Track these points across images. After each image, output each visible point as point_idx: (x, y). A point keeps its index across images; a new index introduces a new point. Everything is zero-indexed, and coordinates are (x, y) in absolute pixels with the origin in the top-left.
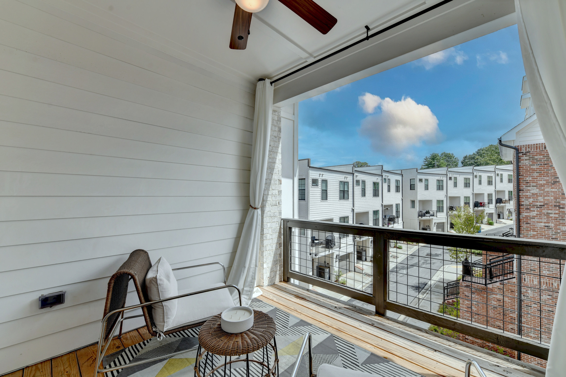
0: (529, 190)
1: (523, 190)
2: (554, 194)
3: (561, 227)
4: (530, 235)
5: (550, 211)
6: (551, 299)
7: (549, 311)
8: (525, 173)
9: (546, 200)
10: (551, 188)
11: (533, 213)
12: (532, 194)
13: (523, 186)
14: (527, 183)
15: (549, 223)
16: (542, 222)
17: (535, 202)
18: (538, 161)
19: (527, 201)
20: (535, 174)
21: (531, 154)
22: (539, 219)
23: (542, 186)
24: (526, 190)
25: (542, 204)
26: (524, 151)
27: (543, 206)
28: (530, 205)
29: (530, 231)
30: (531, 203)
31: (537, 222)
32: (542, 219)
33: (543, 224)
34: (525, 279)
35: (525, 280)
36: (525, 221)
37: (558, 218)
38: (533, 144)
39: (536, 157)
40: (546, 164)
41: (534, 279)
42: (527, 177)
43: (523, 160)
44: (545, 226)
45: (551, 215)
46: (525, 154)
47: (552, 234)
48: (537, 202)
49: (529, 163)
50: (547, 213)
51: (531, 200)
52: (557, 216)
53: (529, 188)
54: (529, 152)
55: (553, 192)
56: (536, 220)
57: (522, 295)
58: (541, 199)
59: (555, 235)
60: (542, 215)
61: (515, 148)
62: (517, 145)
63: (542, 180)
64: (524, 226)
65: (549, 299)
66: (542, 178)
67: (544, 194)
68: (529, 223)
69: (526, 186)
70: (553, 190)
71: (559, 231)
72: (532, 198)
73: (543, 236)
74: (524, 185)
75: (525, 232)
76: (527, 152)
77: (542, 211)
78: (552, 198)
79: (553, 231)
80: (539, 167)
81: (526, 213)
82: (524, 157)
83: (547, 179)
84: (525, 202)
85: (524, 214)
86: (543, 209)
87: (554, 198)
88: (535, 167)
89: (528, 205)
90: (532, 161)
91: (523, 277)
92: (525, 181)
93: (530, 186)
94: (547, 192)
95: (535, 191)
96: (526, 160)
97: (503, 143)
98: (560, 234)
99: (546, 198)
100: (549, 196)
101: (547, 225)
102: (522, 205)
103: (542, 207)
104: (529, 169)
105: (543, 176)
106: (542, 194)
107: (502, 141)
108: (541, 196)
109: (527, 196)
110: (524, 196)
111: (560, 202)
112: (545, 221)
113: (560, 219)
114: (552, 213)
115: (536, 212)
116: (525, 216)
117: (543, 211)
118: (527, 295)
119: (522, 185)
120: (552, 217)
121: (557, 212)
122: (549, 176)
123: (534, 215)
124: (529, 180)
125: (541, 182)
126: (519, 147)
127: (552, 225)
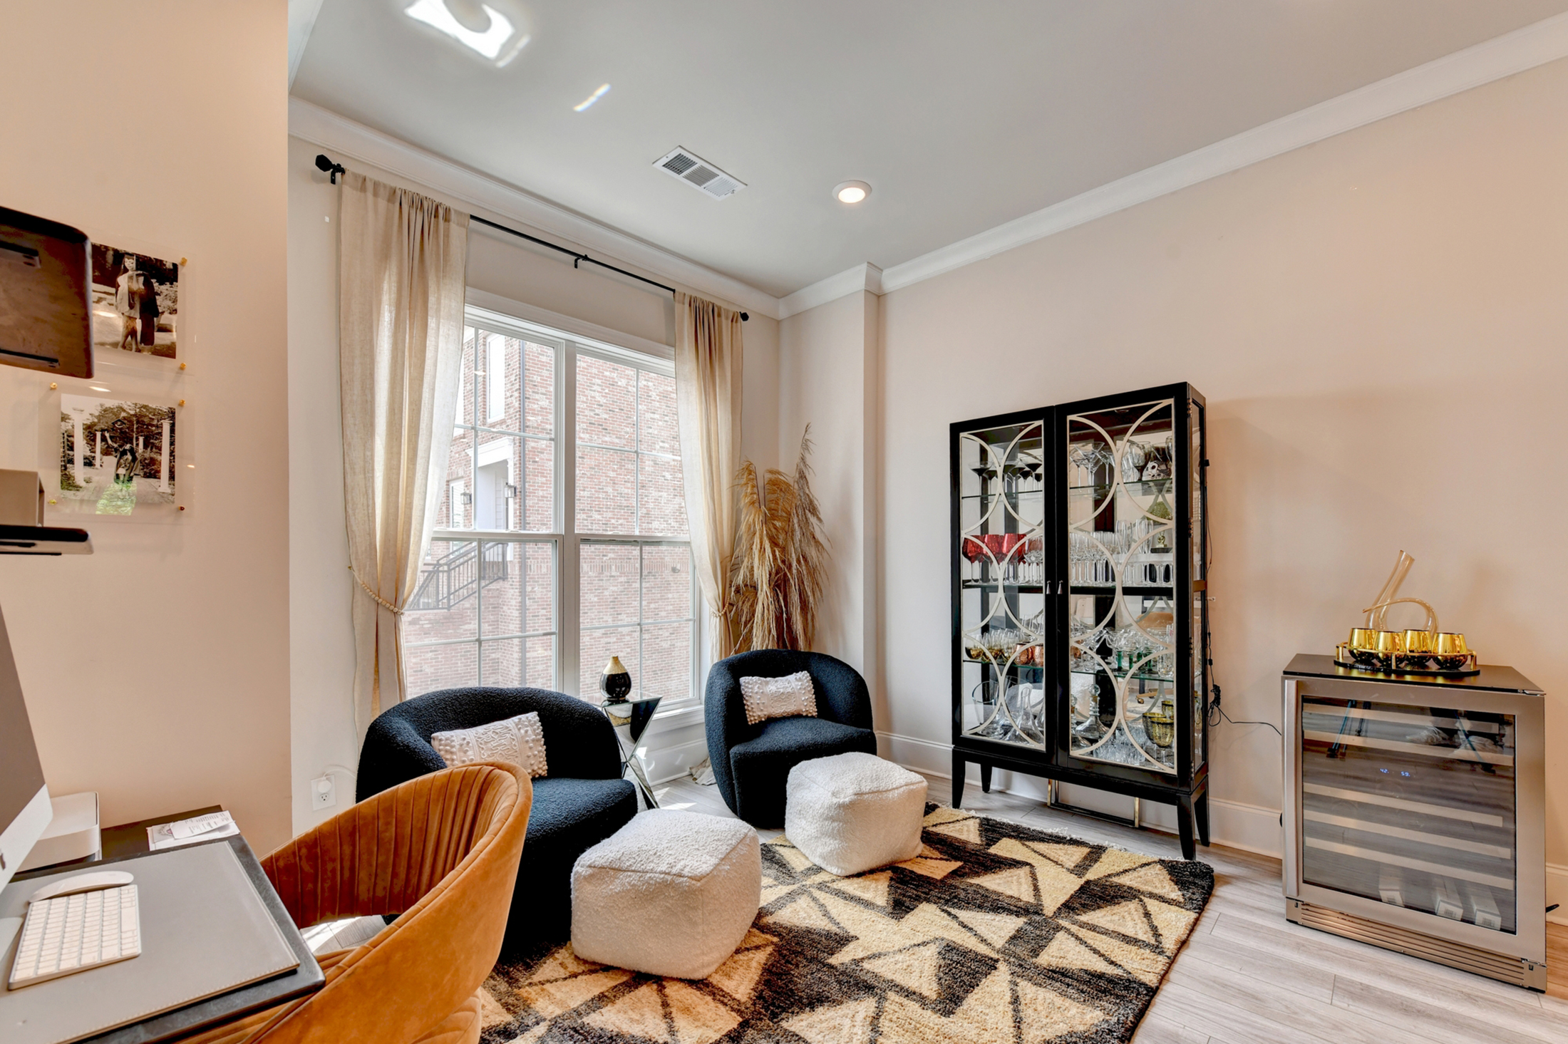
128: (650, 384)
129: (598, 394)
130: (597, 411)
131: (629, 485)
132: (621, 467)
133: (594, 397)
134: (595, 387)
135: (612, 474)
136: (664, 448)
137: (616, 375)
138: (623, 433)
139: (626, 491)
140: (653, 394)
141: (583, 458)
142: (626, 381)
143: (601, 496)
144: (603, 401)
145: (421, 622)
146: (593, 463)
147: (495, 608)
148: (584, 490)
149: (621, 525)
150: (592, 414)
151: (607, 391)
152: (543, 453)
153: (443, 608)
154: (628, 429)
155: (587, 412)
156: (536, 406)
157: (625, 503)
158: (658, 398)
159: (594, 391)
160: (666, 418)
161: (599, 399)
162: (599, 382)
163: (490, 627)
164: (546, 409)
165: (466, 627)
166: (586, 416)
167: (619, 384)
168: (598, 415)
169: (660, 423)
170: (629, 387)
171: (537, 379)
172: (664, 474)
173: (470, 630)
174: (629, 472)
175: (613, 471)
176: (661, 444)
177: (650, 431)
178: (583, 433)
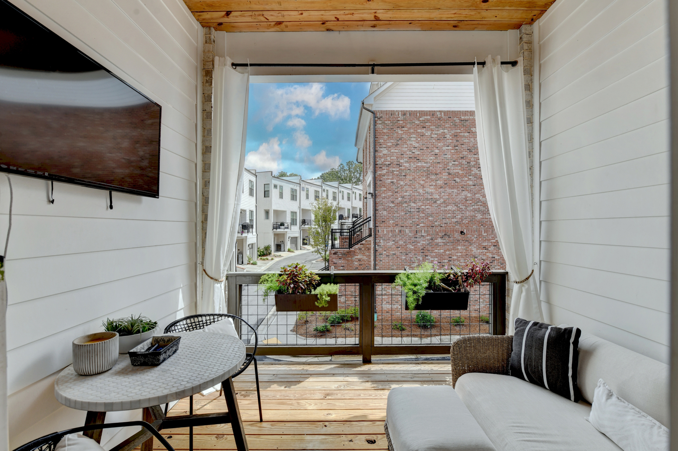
0: (381, 151)
1: (378, 151)
2: (397, 154)
3: (400, 182)
4: (382, 190)
5: (394, 169)
6: (394, 244)
7: (393, 254)
8: (379, 136)
9: (391, 160)
10: (395, 149)
11: (384, 171)
12: (384, 154)
13: (378, 148)
14: (380, 144)
15: (393, 179)
16: (389, 179)
17: (385, 161)
18: (387, 126)
19: (380, 161)
20: (386, 137)
21: (383, 119)
22: (387, 176)
23: (390, 147)
24: (379, 151)
25: (389, 163)
26: (379, 116)
27: (390, 164)
28: (382, 164)
29: (382, 187)
30: (383, 163)
31: (386, 179)
32: (389, 176)
33: (390, 180)
34: (378, 230)
35: (378, 232)
36: (379, 179)
37: (398, 174)
38: (384, 110)
39: (386, 122)
40: (392, 129)
41: (384, 229)
42: (380, 139)
43: (378, 124)
44: (391, 182)
45: (395, 173)
46: (379, 119)
47: (395, 189)
48: (386, 161)
49: (382, 127)
50: (392, 171)
51: (383, 160)
52: (398, 173)
53: (381, 149)
54: (382, 117)
55: (396, 153)
56: (386, 177)
57: (377, 245)
58: (388, 158)
59: (396, 189)
60: (389, 172)
61: (372, 112)
62: (374, 110)
63: (389, 143)
64: (378, 183)
65: (393, 244)
66: (390, 141)
67: (390, 154)
68: (381, 181)
69: (380, 148)
70: (396, 151)
71: (399, 185)
72: (384, 158)
73: (390, 190)
74: (378, 146)
75: (379, 189)
76: (381, 117)
77: (389, 169)
78: (395, 158)
79: (395, 185)
80: (388, 131)
81: (379, 171)
82: (379, 122)
83: (393, 141)
84: (379, 162)
85: (379, 173)
86: (390, 168)
87: (396, 158)
88: (385, 131)
89: (381, 164)
90: (383, 126)
91: (378, 229)
92: (379, 143)
93: (382, 148)
94: (393, 153)
95: (385, 151)
96: (380, 124)
97: (365, 106)
98: (400, 188)
99: (392, 158)
100: (393, 156)
101: (392, 181)
102: (377, 164)
103: (389, 166)
104: (382, 132)
105: (391, 139)
106: (389, 154)
107: (364, 103)
108: (389, 156)
109: (380, 156)
110: (379, 156)
111: (399, 161)
112: (391, 177)
113: (400, 176)
114: (395, 171)
115: (386, 171)
116: (379, 174)
117: (391, 169)
118: (380, 245)
119: (377, 146)
120: (395, 174)
121: (398, 169)
122: (393, 139)
123: (385, 173)
124: (382, 142)
125: (389, 144)
126: (376, 112)
127: (395, 181)
128: (446, 131)
129: (414, 142)
130: (413, 151)
131: (433, 187)
132: (428, 178)
133: (412, 144)
134: (412, 139)
135: (422, 182)
136: (455, 164)
137: (424, 130)
138: (428, 160)
139: (431, 190)
140: (448, 136)
141: (405, 176)
142: (431, 132)
143: (416, 194)
144: (417, 145)
145: (338, 254)
146: (411, 178)
147: (368, 249)
148: (406, 192)
149: (428, 208)
150: (411, 153)
151: (419, 140)
152: (384, 176)
153: (347, 248)
154: (432, 158)
155: (408, 153)
156: (381, 154)
157: (430, 197)
158: (451, 137)
159: (412, 141)
160: (456, 148)
161: (415, 145)
162: (414, 136)
163: (367, 258)
164: (386, 154)
165: (356, 257)
166: (408, 154)
167: (426, 134)
168: (414, 153)
169: (453, 151)
170: (432, 135)
171: (382, 141)
172: (455, 179)
173: (358, 258)
174: (432, 180)
175: (422, 181)
176: (453, 163)
177: (446, 156)
178: (406, 163)
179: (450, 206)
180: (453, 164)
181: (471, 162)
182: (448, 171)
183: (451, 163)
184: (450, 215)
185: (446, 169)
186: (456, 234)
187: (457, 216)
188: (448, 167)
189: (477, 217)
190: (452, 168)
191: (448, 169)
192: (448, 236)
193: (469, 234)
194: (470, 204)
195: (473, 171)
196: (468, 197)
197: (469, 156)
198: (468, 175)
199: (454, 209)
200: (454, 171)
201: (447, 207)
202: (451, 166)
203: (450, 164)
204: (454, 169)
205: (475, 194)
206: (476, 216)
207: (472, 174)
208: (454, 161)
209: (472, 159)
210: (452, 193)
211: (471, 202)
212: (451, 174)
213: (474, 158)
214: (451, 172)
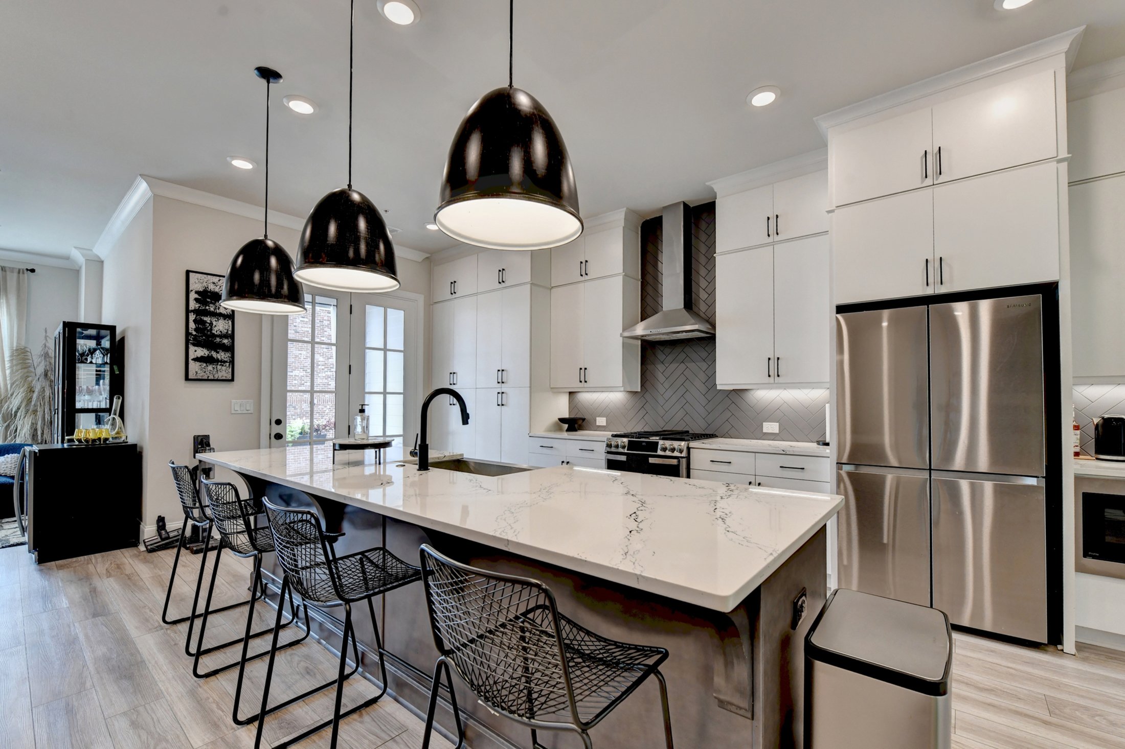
179: (296, 371)
180: (301, 321)
181: (324, 321)
182: (294, 328)
183: (299, 319)
184: (296, 382)
185: (292, 325)
186: (305, 405)
187: (305, 384)
188: (295, 324)
189: (330, 385)
190: (300, 325)
191: (295, 326)
192: (293, 407)
193: (320, 405)
194: (323, 369)
195: (326, 332)
196: (320, 361)
197: (322, 314)
198: (320, 336)
199: (302, 374)
200: (303, 329)
201: (292, 372)
202: (299, 323)
203: (298, 321)
204: (302, 327)
205: (328, 358)
206: (330, 383)
207: (326, 335)
208: (303, 317)
209: (326, 318)
210: (300, 355)
211: (323, 367)
212: (299, 332)
213: (328, 316)
214: (299, 329)
